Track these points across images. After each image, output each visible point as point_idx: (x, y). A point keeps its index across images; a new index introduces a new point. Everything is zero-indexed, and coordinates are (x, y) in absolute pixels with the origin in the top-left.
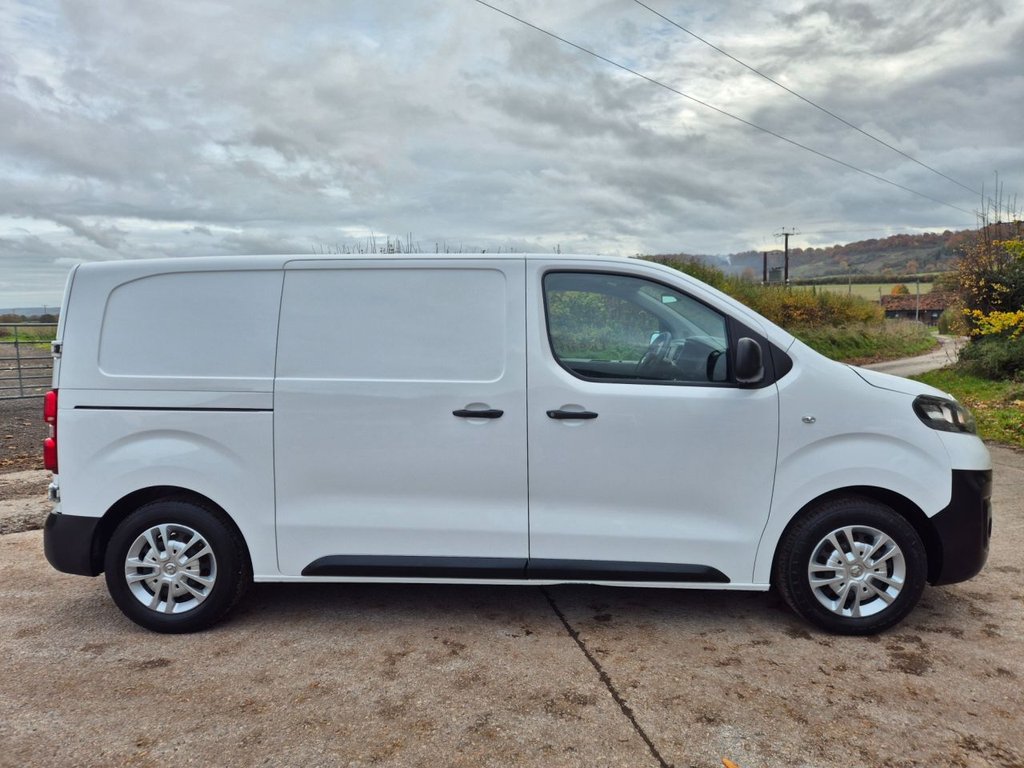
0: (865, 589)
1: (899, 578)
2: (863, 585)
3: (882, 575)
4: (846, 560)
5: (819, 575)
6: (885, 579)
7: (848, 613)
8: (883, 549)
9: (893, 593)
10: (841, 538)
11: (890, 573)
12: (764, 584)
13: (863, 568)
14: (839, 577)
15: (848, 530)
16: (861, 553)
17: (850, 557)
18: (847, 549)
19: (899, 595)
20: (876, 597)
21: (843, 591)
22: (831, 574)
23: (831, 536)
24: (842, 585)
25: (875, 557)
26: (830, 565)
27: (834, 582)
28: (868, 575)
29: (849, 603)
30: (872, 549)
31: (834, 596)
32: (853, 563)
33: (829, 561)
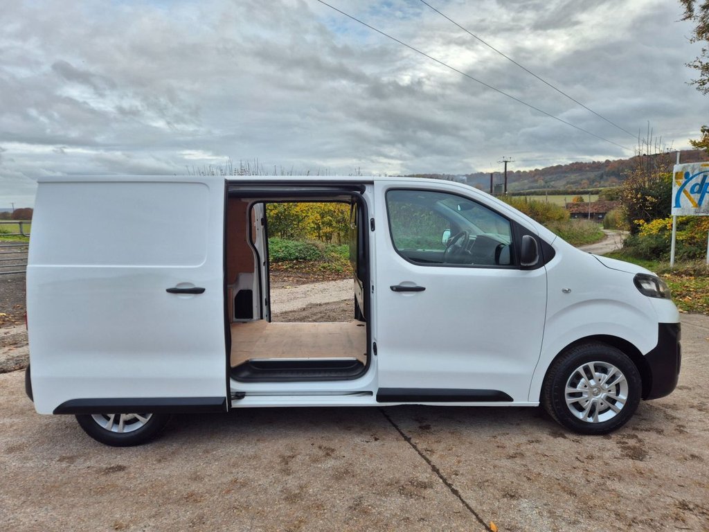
0: (602, 404)
1: (623, 396)
2: (601, 401)
3: (612, 394)
4: (589, 385)
5: (572, 395)
6: (614, 397)
7: (590, 420)
8: (614, 377)
9: (619, 406)
10: (587, 370)
11: (618, 393)
12: (535, 402)
13: (600, 390)
14: (585, 396)
15: (591, 365)
16: (600, 380)
17: (592, 382)
18: (591, 377)
19: (624, 407)
20: (609, 408)
21: (587, 406)
22: (580, 394)
23: (580, 369)
24: (587, 401)
25: (608, 382)
26: (579, 388)
27: (581, 400)
28: (604, 394)
29: (591, 413)
30: (607, 377)
31: (581, 409)
32: (595, 387)
33: (578, 386)
